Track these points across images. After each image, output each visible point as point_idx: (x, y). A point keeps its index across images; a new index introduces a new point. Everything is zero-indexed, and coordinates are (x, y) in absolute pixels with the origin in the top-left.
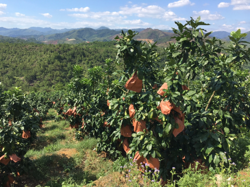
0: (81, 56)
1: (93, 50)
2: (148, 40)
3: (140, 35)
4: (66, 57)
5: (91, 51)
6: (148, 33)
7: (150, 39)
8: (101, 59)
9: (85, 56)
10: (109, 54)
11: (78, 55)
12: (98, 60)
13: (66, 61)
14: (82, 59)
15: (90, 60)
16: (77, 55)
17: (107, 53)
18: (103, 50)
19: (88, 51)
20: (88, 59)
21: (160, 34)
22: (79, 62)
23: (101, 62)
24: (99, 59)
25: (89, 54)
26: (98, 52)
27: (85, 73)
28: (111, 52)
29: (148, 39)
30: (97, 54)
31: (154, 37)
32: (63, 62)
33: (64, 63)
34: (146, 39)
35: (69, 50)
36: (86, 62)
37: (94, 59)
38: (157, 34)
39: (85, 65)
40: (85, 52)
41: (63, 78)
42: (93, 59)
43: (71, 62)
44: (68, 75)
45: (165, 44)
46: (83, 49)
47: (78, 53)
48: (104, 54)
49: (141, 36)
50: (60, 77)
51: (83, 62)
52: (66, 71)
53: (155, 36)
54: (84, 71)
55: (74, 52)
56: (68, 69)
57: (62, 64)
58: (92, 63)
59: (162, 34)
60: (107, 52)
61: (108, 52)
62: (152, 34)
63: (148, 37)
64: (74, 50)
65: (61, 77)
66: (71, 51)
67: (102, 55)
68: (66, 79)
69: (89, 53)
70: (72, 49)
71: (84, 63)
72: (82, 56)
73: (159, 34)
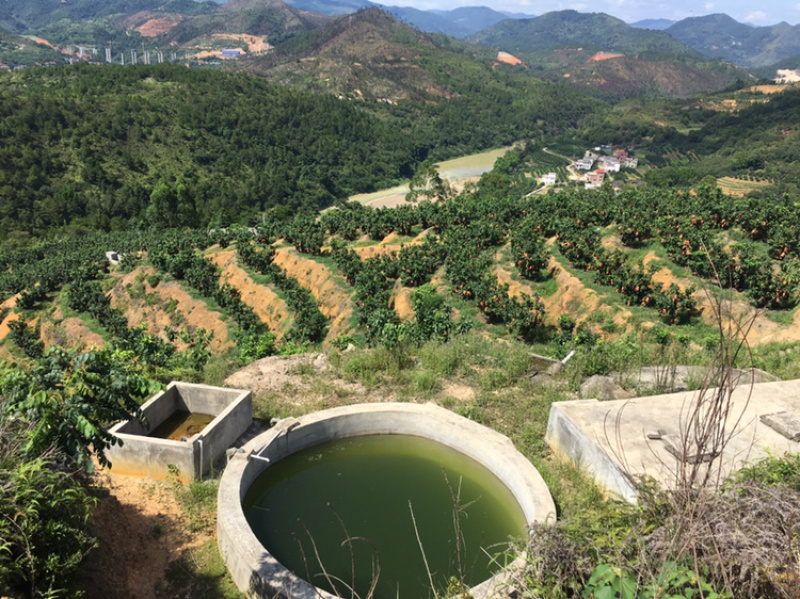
0: (55, 126)
1: (85, 106)
2: (250, 36)
3: (224, 20)
4: (13, 130)
5: (82, 108)
6: (250, 15)
7: (256, 34)
8: (113, 130)
9: (65, 126)
10: (133, 115)
11: (46, 123)
12: (104, 135)
13: (14, 141)
14: (61, 134)
15: (81, 135)
16: (43, 121)
17: (127, 113)
18: (114, 104)
19: (73, 108)
20: (75, 131)
21: (288, 19)
22: (51, 141)
23: (113, 139)
24: (107, 132)
25: (77, 118)
26: (100, 111)
27: (74, 171)
28: (139, 110)
29: (249, 34)
30: (99, 118)
31: (270, 29)
32: (8, 146)
33: (11, 147)
34: (244, 35)
35: (16, 107)
36: (71, 141)
37: (93, 133)
38: (278, 18)
39: (70, 149)
40: (64, 112)
41: (18, 188)
42: (90, 132)
43: (29, 144)
44: (28, 180)
45: (296, 64)
46: (57, 104)
47: (44, 116)
48: (118, 116)
49: (226, 24)
50: (10, 187)
51: (62, 141)
52: (20, 168)
53: (271, 26)
54: (71, 167)
55: (34, 114)
56: (26, 162)
57: (6, 149)
58: (90, 143)
59: (292, 19)
60: (126, 109)
61: (130, 111)
62: (261, 18)
63: (250, 28)
64: (33, 108)
65: (12, 184)
66: (23, 111)
67: (115, 118)
68: (26, 189)
69: (76, 114)
70: (24, 103)
71: (66, 145)
72: (59, 126)
73: (284, 18)
